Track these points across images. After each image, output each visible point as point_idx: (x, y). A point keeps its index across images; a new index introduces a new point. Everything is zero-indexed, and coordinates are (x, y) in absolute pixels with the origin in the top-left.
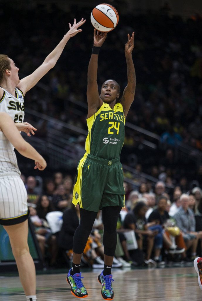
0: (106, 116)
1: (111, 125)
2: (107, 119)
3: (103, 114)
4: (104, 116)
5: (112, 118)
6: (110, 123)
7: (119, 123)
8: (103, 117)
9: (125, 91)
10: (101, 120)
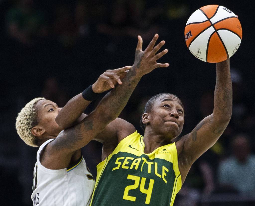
0: (126, 162)
1: (133, 182)
2: (127, 168)
3: (123, 158)
4: (122, 161)
5: (136, 168)
6: (130, 177)
7: (152, 182)
8: (119, 163)
9: (204, 122)
10: (114, 169)
